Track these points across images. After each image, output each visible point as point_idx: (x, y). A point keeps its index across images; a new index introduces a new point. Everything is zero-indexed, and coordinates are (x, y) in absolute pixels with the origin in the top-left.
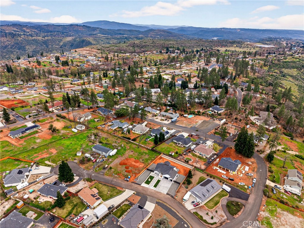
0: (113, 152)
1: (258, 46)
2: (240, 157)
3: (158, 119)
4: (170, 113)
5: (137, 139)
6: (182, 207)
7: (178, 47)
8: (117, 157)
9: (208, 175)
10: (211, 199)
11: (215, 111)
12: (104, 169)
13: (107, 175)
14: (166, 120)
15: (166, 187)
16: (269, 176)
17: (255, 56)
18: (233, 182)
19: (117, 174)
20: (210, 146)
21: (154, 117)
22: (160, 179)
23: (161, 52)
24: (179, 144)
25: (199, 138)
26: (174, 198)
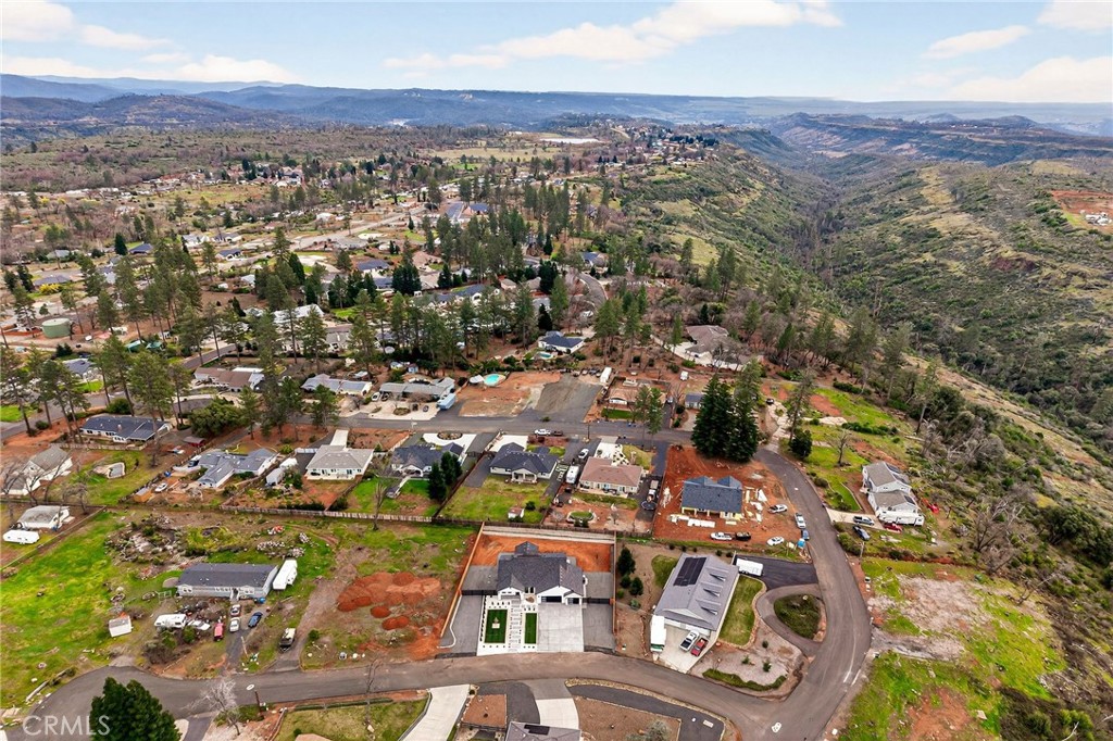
0: (287, 573)
1: (553, 140)
2: (721, 468)
3: (386, 411)
4: (416, 382)
5: (348, 501)
6: (661, 672)
7: (286, 157)
8: (312, 589)
9: (672, 548)
10: (728, 614)
11: (559, 348)
12: (287, 646)
13: (317, 667)
14: (415, 408)
15: (571, 629)
16: (825, 497)
17: (567, 172)
18: (749, 543)
19: (354, 650)
20: (618, 456)
21: (361, 406)
22: (532, 611)
23: (224, 176)
24: (517, 476)
25: (567, 440)
26: (617, 654)
